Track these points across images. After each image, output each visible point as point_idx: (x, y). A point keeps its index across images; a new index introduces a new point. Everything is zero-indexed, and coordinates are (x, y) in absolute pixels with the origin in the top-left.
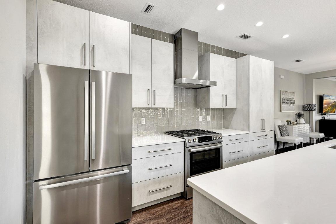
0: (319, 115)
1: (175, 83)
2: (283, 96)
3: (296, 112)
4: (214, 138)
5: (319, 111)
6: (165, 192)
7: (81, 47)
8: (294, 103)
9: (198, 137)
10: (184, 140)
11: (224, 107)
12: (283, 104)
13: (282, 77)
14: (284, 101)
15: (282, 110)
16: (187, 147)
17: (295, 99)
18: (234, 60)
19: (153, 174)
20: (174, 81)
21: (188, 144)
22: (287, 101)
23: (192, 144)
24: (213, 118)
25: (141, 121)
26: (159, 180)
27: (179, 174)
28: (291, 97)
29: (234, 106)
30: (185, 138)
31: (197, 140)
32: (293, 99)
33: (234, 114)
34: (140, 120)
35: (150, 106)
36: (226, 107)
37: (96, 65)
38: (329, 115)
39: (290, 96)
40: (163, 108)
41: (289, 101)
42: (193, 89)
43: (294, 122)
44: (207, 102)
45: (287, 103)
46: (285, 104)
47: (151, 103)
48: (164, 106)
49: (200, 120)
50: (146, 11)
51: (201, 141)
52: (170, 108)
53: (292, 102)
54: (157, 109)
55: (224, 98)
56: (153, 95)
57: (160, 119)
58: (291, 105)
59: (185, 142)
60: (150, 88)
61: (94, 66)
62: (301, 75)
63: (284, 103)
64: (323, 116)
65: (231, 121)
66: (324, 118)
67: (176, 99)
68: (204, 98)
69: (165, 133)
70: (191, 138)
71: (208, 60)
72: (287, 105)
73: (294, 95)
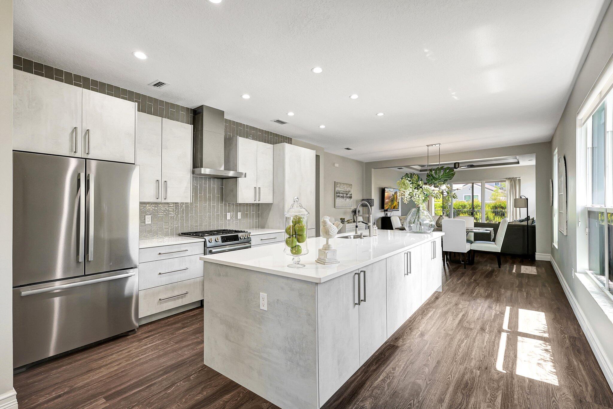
0: (381, 211)
1: (193, 173)
2: (337, 189)
3: (353, 208)
4: (241, 238)
5: (381, 207)
6: (180, 300)
7: (70, 131)
8: (351, 197)
9: (221, 237)
10: (204, 240)
11: (257, 202)
12: (338, 198)
13: (337, 165)
14: (338, 194)
15: (336, 206)
16: (207, 248)
17: (352, 192)
18: (270, 146)
19: (165, 280)
20: (192, 170)
21: (208, 244)
22: (342, 195)
23: (213, 243)
24: (245, 216)
25: (145, 220)
26: (173, 286)
27: (198, 279)
28: (347, 190)
29: (270, 201)
30: (205, 237)
31: (220, 240)
32: (349, 191)
33: (270, 210)
34: (144, 218)
35: (159, 201)
36: (260, 202)
37: (91, 151)
38: (392, 212)
39: (346, 188)
40: (176, 203)
41: (345, 195)
42: (219, 179)
43: (349, 220)
44: (235, 196)
45: (343, 197)
46: (340, 198)
47: (160, 197)
48: (178, 200)
49: (228, 217)
50: (155, 85)
51: (225, 240)
52: (187, 203)
53: (349, 195)
54: (168, 203)
55: (257, 191)
56: (164, 187)
57: (171, 217)
58: (348, 200)
59: (205, 242)
60: (159, 179)
61: (88, 154)
62: (359, 163)
63: (338, 196)
64: (386, 212)
65: (267, 218)
66: (387, 215)
67: (195, 191)
68: (232, 191)
69: (179, 235)
70: (213, 238)
71: (236, 145)
72: (342, 200)
73: (351, 187)
